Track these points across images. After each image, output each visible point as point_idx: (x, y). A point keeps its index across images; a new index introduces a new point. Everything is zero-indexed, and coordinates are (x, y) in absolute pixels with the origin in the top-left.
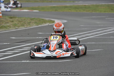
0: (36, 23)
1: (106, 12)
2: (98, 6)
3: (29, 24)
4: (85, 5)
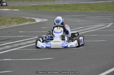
0: (17, 22)
1: (87, 11)
2: (78, 5)
3: (10, 23)
4: (65, 4)
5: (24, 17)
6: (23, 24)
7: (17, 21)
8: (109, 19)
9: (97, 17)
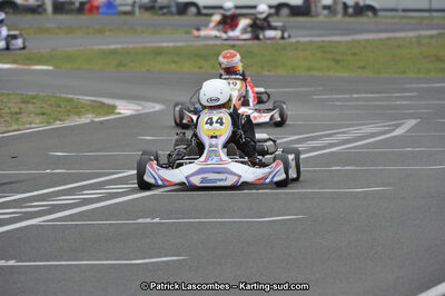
0: (43, 114)
2: (284, 48)
3: (17, 119)
4: (233, 45)
5: (71, 96)
6: (67, 123)
7: (44, 111)
8: (404, 102)
9: (355, 96)
